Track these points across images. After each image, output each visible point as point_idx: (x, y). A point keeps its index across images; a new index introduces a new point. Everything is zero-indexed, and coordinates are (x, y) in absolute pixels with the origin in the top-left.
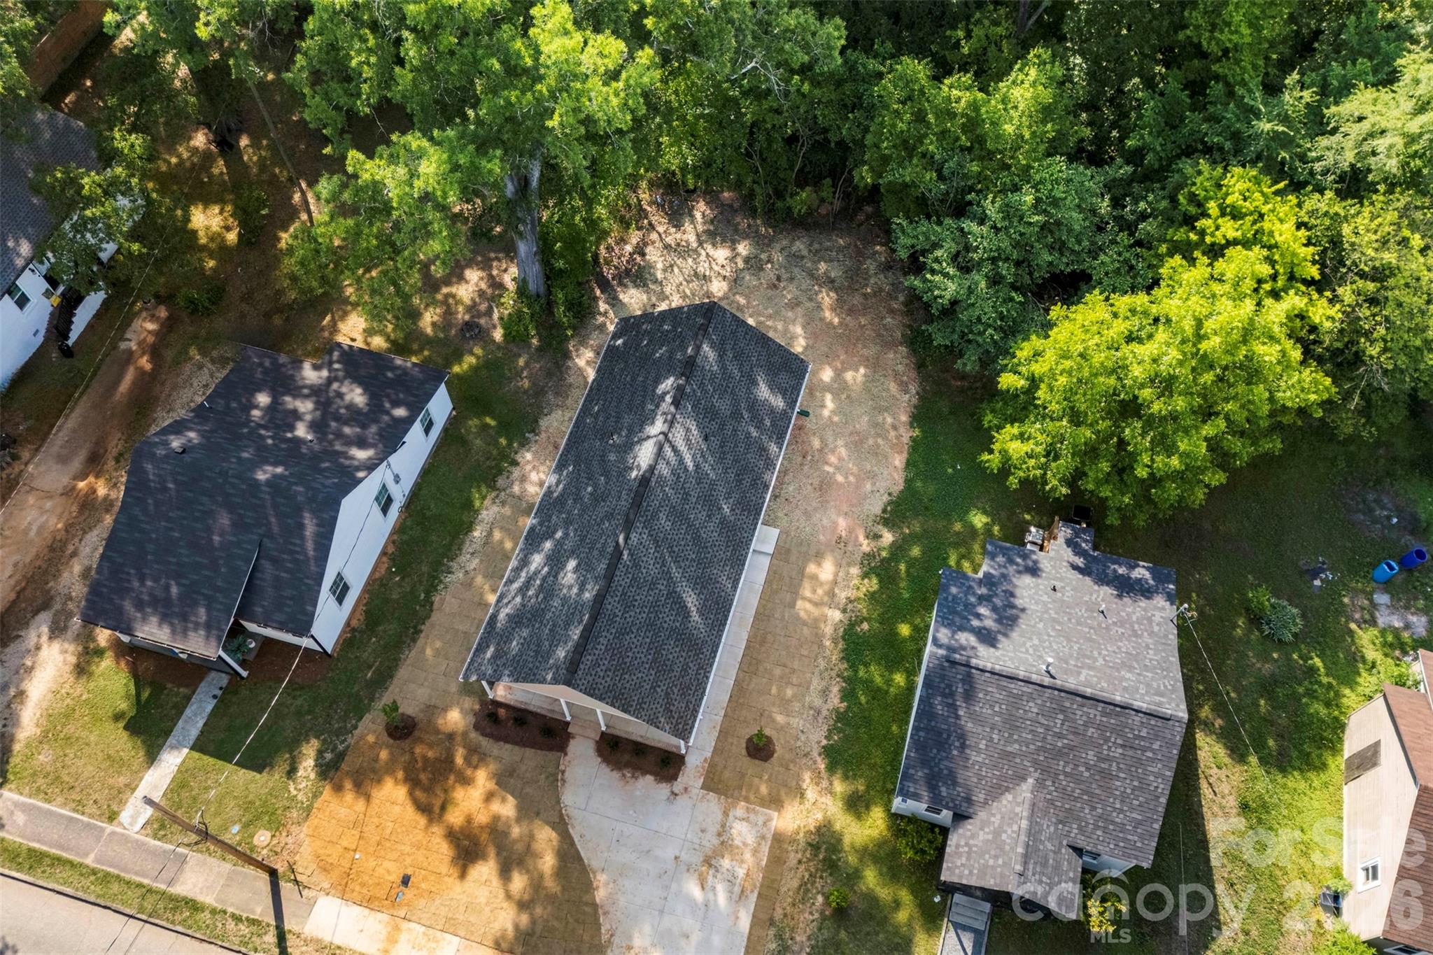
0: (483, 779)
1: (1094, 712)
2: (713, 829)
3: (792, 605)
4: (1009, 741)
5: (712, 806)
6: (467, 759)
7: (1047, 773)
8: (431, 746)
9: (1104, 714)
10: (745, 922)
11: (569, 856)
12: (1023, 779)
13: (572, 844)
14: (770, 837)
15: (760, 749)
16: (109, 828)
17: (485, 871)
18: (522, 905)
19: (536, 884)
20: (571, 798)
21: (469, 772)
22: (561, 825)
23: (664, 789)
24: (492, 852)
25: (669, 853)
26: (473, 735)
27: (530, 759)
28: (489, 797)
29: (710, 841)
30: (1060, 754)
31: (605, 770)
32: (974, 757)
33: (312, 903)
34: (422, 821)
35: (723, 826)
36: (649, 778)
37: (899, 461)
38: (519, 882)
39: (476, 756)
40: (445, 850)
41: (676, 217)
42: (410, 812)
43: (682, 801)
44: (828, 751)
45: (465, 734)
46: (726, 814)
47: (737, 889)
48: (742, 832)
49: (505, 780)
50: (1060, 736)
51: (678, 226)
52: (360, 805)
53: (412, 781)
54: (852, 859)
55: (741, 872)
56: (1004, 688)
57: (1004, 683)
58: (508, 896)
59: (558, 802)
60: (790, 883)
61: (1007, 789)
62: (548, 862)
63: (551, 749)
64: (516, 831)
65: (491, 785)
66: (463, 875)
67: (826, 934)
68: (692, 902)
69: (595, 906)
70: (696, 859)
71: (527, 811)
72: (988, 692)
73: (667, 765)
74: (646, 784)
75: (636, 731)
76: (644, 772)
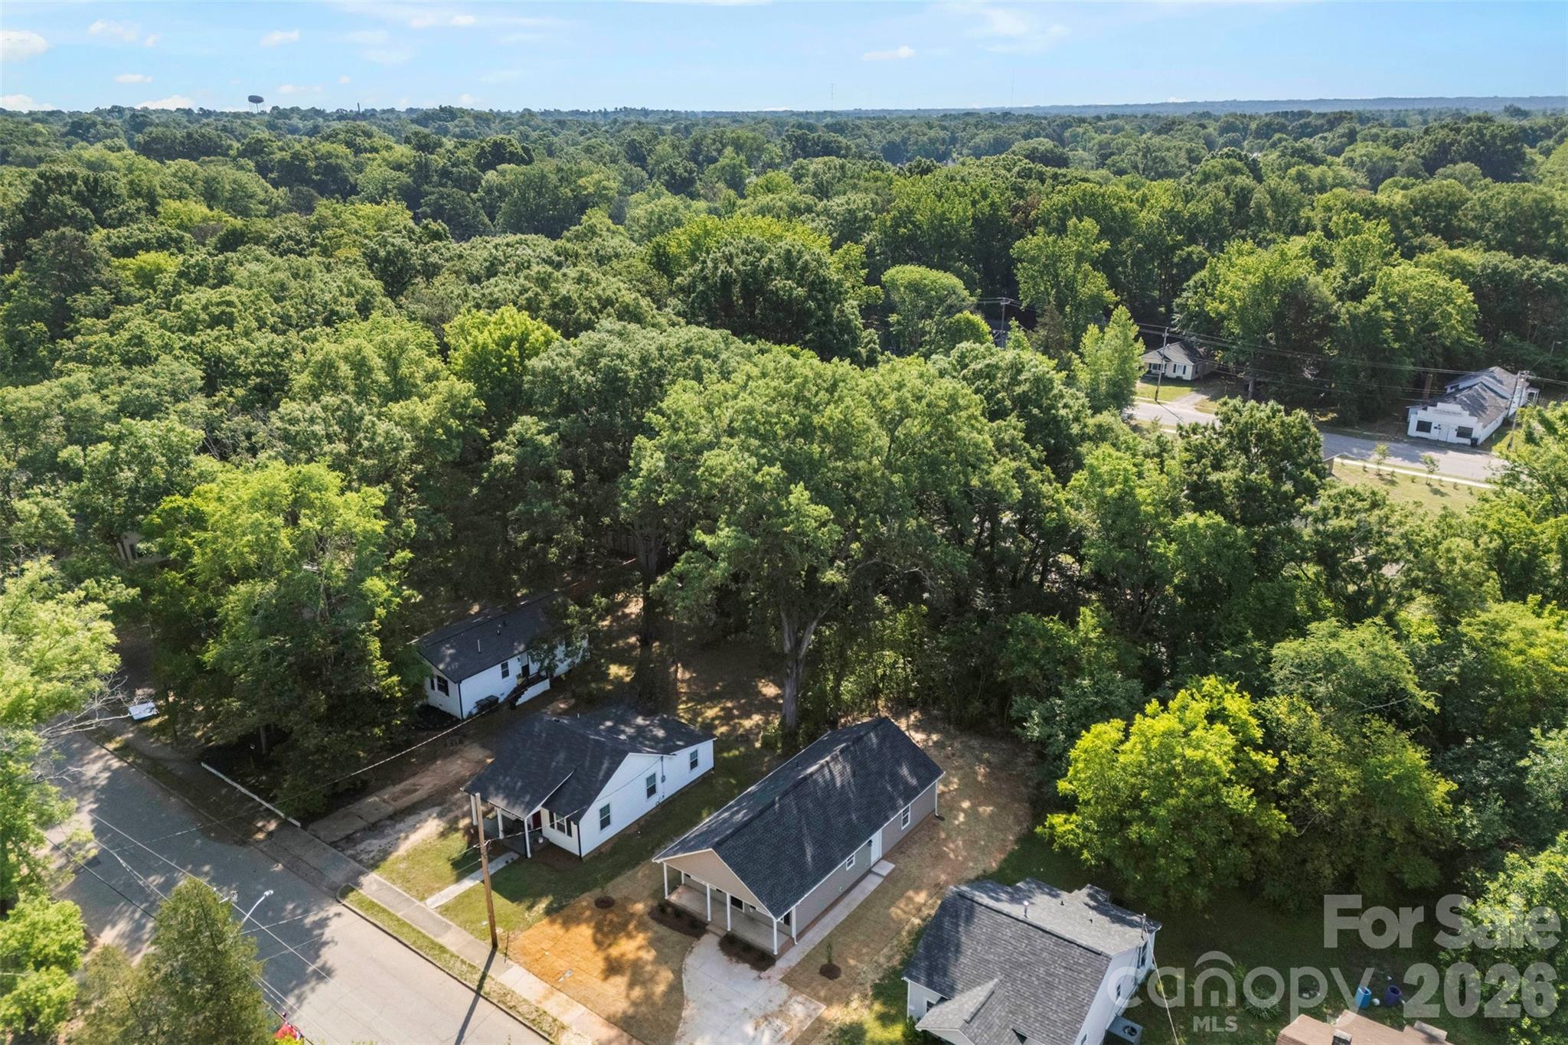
0: (640, 939)
2: (777, 1002)
4: (987, 952)
5: (784, 991)
6: (636, 928)
7: (1007, 978)
8: (618, 916)
9: (1056, 944)
11: (676, 986)
12: (991, 978)
13: (681, 983)
14: (814, 1017)
15: (830, 971)
16: (418, 903)
17: (620, 982)
18: (634, 1004)
19: (648, 998)
20: (691, 961)
21: (633, 933)
22: (678, 973)
23: (755, 973)
24: (628, 973)
25: (742, 1005)
26: (647, 918)
27: (674, 936)
28: (640, 948)
29: (773, 1007)
31: (721, 954)
32: (962, 960)
33: (509, 967)
34: (593, 948)
35: (785, 1003)
36: (747, 966)
38: (637, 992)
39: (642, 926)
40: (599, 963)
42: (590, 940)
43: (762, 982)
44: (875, 986)
45: (640, 916)
46: (790, 996)
47: (779, 1037)
48: (796, 1008)
49: (653, 942)
50: (1023, 954)
52: (561, 932)
53: (598, 928)
55: (786, 1029)
57: (993, 914)
58: (628, 996)
59: (682, 960)
61: (979, 984)
62: (660, 989)
63: (690, 934)
64: (649, 968)
65: (644, 943)
66: (606, 978)
68: (744, 1034)
69: (680, 1017)
70: (759, 1014)
71: (661, 960)
73: (761, 960)
74: (744, 969)
75: (751, 936)
76: (745, 961)
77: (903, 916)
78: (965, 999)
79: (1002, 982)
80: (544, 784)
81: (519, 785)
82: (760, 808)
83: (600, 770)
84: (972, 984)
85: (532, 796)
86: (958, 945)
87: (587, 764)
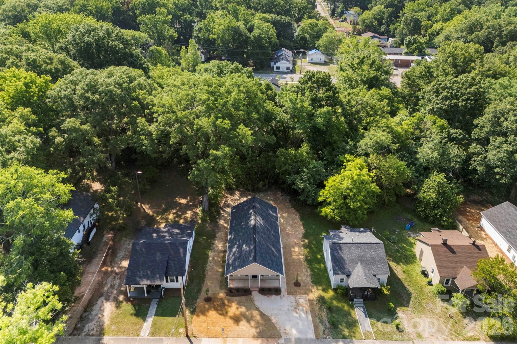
0: (234, 305)
1: (365, 246)
2: (294, 302)
3: (291, 256)
4: (352, 257)
5: (292, 298)
6: (229, 302)
7: (362, 261)
8: (218, 302)
9: (367, 246)
10: (310, 317)
11: (262, 315)
12: (358, 263)
13: (262, 312)
14: (307, 300)
15: (297, 284)
16: (138, 338)
17: (243, 323)
18: (256, 328)
19: (258, 323)
20: (257, 303)
21: (230, 304)
22: (257, 309)
23: (278, 297)
24: (243, 319)
25: (286, 308)
27: (243, 298)
28: (237, 308)
29: (294, 304)
30: (362, 256)
31: (263, 296)
32: (347, 262)
33: (201, 341)
34: (222, 317)
35: (296, 301)
38: (253, 323)
40: (231, 322)
41: (232, 195)
42: (218, 315)
43: (284, 298)
44: (313, 282)
45: (225, 298)
46: (295, 298)
47: (305, 312)
48: (302, 301)
49: (240, 304)
50: (361, 253)
51: (233, 196)
52: (204, 318)
53: (216, 309)
54: (329, 300)
55: (305, 308)
56: (346, 246)
57: (346, 245)
58: (252, 327)
59: (254, 305)
60: (317, 308)
61: (355, 267)
62: (258, 318)
63: (248, 295)
64: (247, 313)
65: (237, 306)
66: (238, 325)
67: (329, 316)
68: (296, 317)
69: (273, 323)
70: (293, 308)
71: (248, 309)
73: (277, 291)
74: (274, 297)
75: (267, 285)
76: (272, 294)
77: (298, 257)
78: (356, 273)
79: (361, 263)
80: (160, 268)
81: (149, 272)
82: (252, 242)
83: (180, 253)
84: (354, 267)
85: (159, 274)
86: (342, 258)
87: (172, 253)
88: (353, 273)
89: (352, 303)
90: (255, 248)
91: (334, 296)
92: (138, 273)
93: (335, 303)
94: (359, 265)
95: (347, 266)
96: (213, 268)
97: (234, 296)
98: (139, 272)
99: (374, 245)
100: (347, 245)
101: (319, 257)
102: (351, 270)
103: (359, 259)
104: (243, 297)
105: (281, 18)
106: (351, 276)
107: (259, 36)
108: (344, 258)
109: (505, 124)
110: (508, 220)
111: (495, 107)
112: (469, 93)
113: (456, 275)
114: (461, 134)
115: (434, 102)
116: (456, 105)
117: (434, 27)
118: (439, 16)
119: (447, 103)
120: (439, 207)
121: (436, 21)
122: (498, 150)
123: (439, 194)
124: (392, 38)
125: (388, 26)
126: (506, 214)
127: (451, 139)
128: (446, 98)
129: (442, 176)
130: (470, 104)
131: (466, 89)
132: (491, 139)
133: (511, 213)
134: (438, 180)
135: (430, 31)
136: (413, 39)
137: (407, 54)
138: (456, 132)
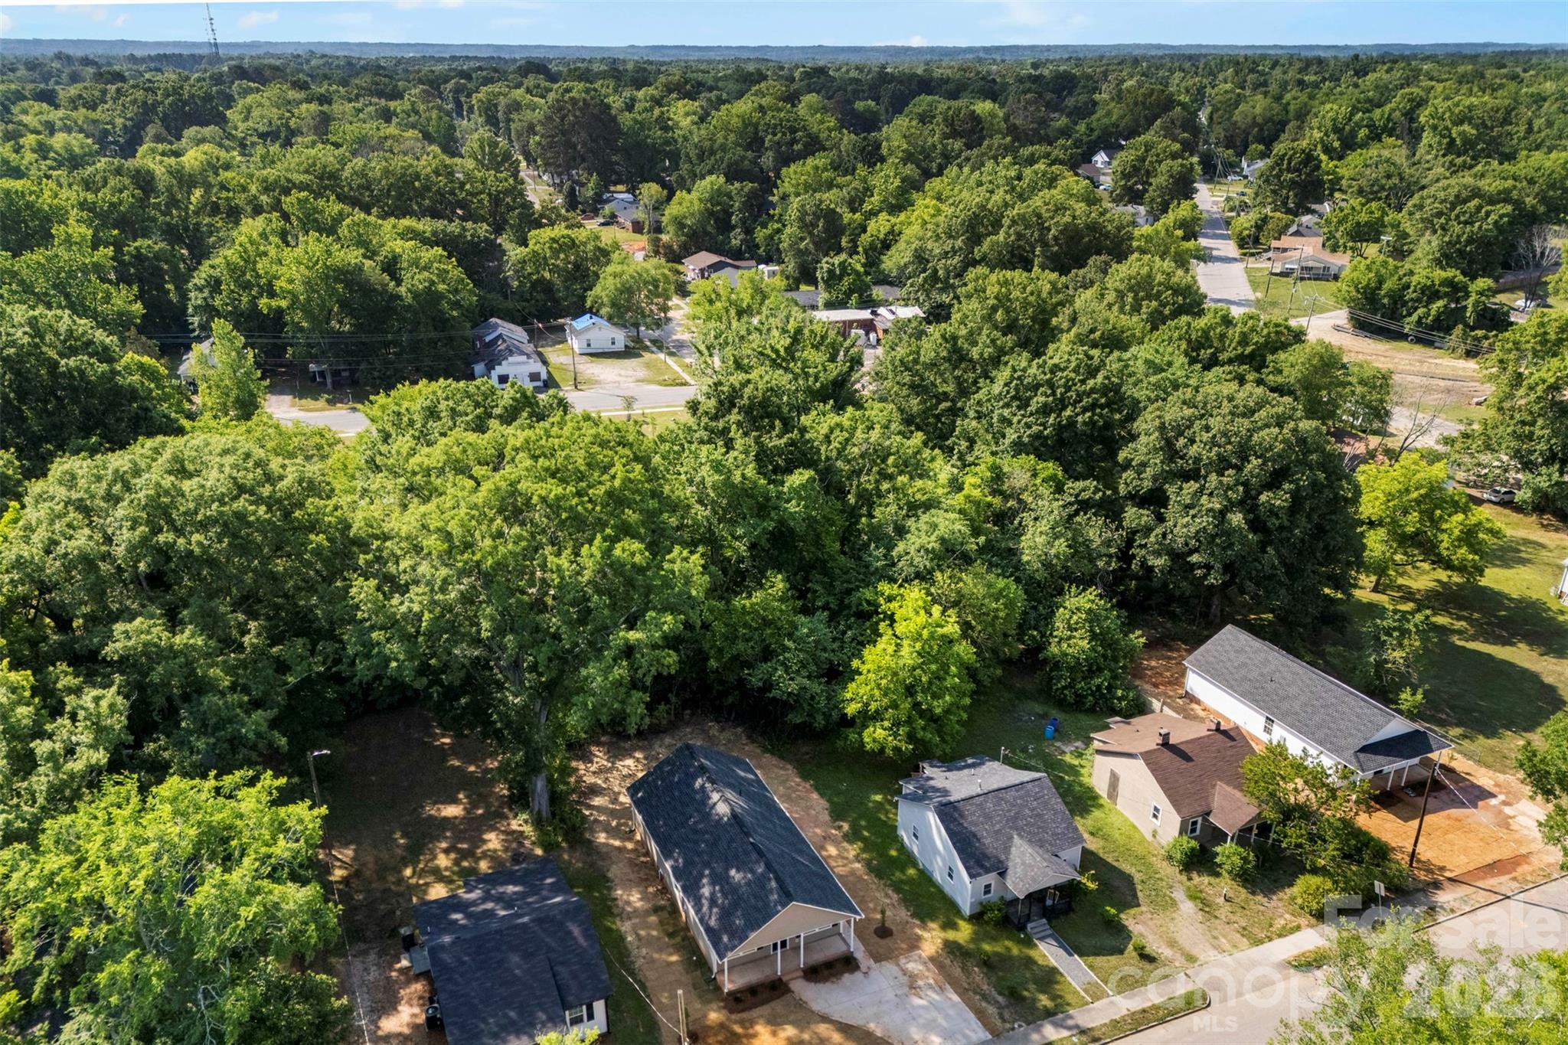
0: (762, 1028)
1: (1013, 793)
2: (900, 974)
4: (993, 825)
5: (889, 967)
6: (744, 1027)
7: (1020, 830)
8: (716, 1034)
10: (956, 998)
11: (845, 1029)
12: (1012, 838)
13: (840, 1022)
14: (928, 960)
15: (883, 932)
20: (817, 1006)
21: (751, 1031)
22: (825, 1019)
23: (858, 975)
25: (890, 995)
26: (733, 1017)
27: (777, 1006)
28: (775, 1034)
29: (905, 979)
30: (1016, 818)
31: (820, 986)
32: (986, 841)
35: (903, 970)
36: (846, 976)
37: (815, 796)
39: (746, 1023)
43: (873, 974)
44: (914, 915)
45: (728, 1019)
46: (898, 965)
47: (937, 988)
48: (913, 966)
49: (775, 1022)
50: (1010, 810)
54: (972, 946)
55: (931, 981)
56: (973, 804)
59: (813, 1011)
60: (957, 971)
61: (1010, 847)
63: (783, 994)
64: (806, 1036)
65: (769, 1028)
67: (994, 979)
68: (923, 1007)
70: (906, 989)
71: (802, 1024)
72: (968, 809)
73: (848, 963)
74: (847, 978)
75: (820, 956)
76: (842, 973)
77: (847, 869)
78: (1018, 860)
79: (1019, 835)
80: (538, 993)
81: (512, 1014)
82: (754, 856)
83: (575, 938)
84: (1007, 850)
85: (544, 1011)
86: (975, 835)
87: (554, 944)
88: (1010, 864)
89: (1026, 935)
90: (769, 867)
91: (975, 933)
92: (483, 1026)
93: (987, 947)
94: (1016, 839)
95: (991, 851)
96: (653, 961)
97: (750, 1008)
98: (485, 1021)
99: (1030, 786)
100: (977, 801)
101: (893, 853)
102: (1003, 857)
103: (1011, 828)
104: (774, 1004)
105: (464, 229)
106: (1010, 872)
107: (429, 288)
108: (979, 835)
109: (1193, 450)
110: (1245, 665)
111: (1159, 417)
112: (1093, 390)
113: (1208, 805)
114: (1097, 489)
115: (1019, 422)
116: (1072, 422)
117: (872, 226)
118: (876, 199)
119: (1051, 420)
120: (1100, 670)
121: (873, 214)
122: (1192, 512)
123: (1094, 637)
124: (767, 264)
125: (749, 231)
126: (1237, 651)
127: (1084, 505)
128: (1045, 410)
129: (1092, 593)
130: (1101, 416)
131: (1083, 382)
132: (1171, 490)
133: (1247, 649)
134: (1088, 606)
135: (865, 239)
136: (840, 264)
137: (830, 305)
138: (1087, 488)
